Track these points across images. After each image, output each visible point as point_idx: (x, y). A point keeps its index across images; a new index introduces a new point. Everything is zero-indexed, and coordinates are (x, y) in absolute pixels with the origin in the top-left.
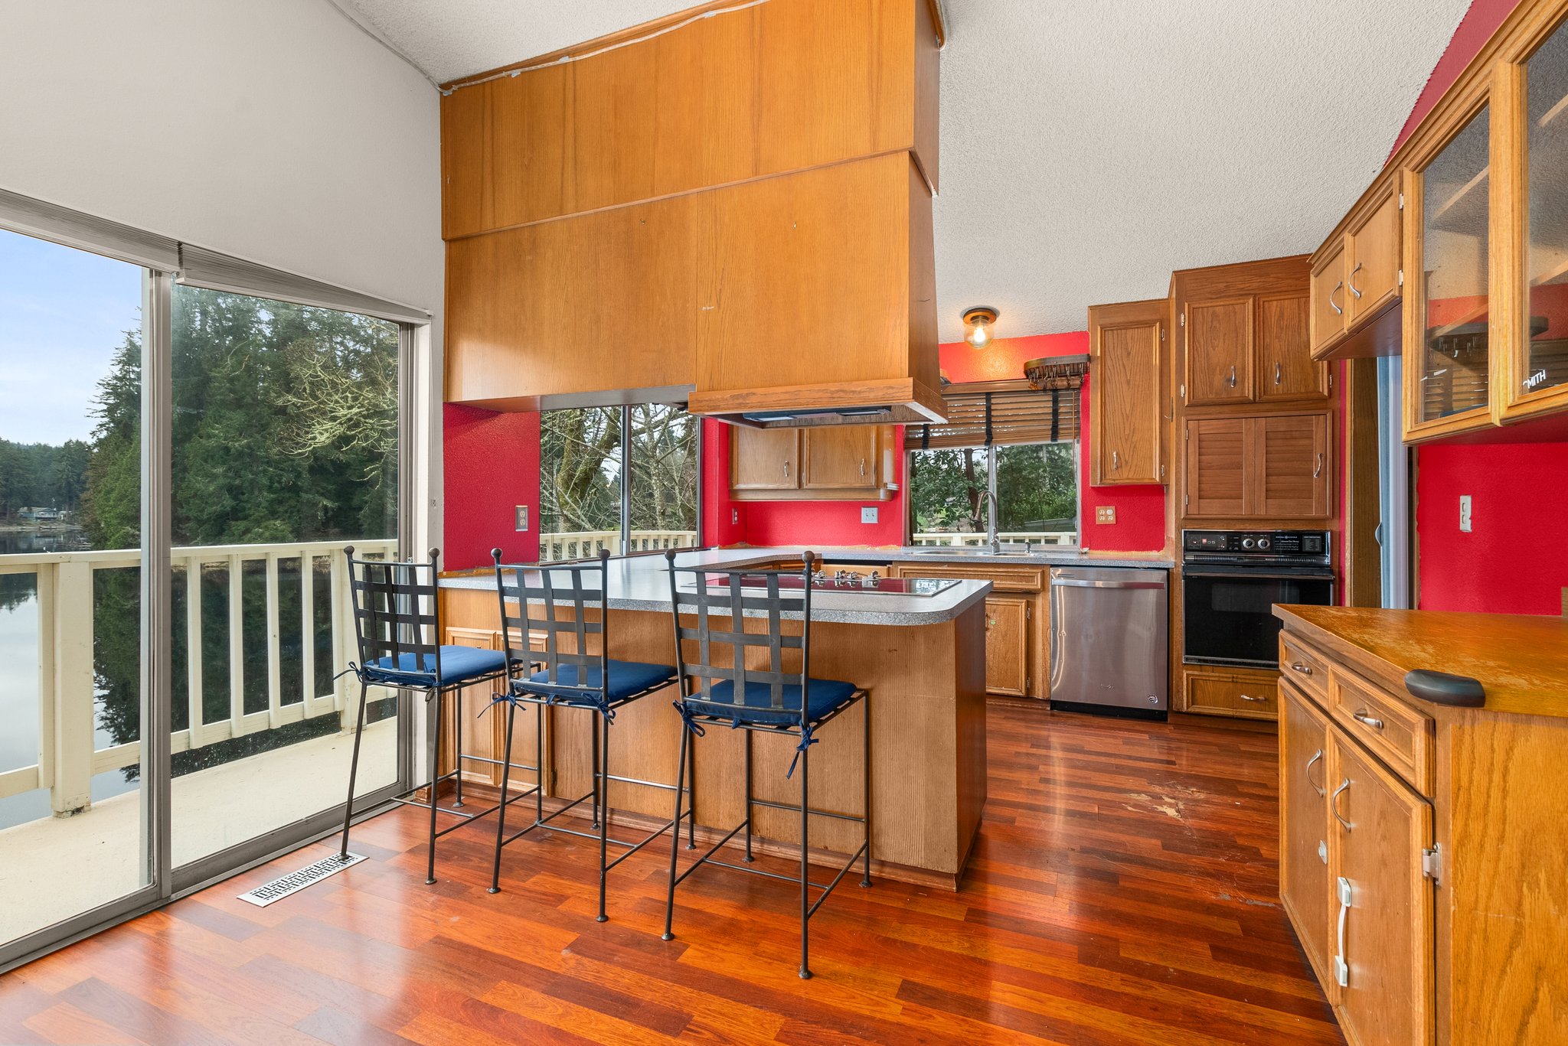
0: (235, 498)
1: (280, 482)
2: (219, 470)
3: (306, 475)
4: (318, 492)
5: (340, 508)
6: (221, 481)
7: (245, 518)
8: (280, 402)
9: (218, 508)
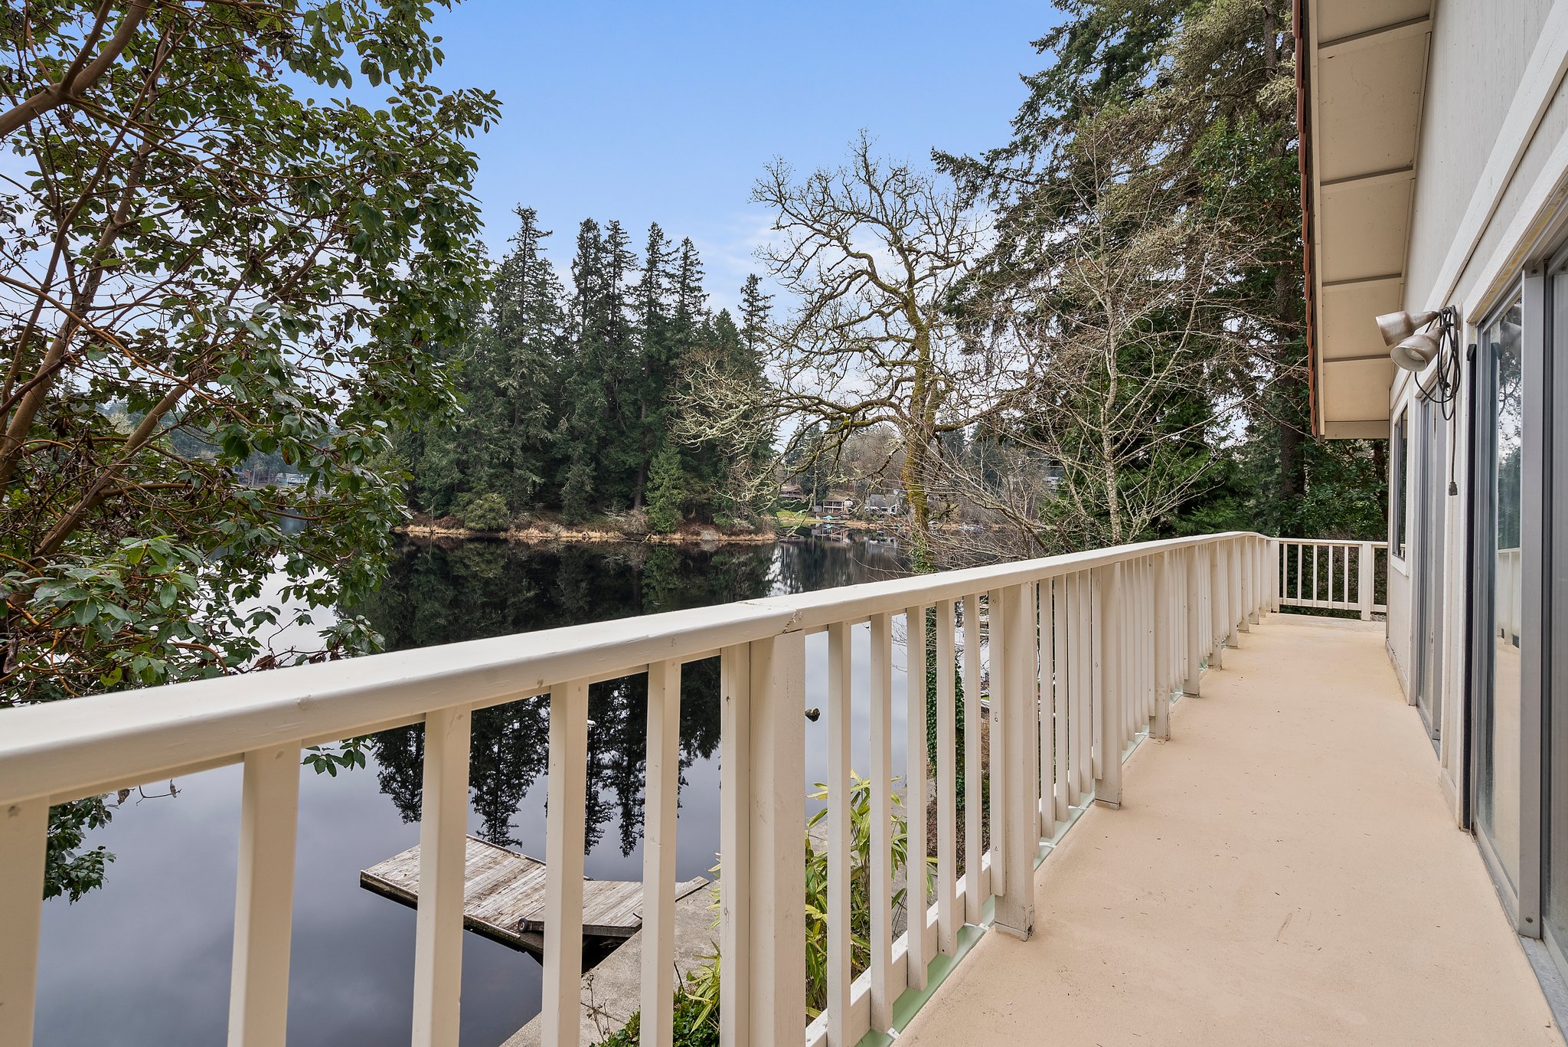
0: (462, 472)
1: (498, 459)
2: (451, 446)
3: (519, 452)
4: (528, 468)
5: (545, 484)
6: (452, 456)
7: (470, 490)
8: (502, 385)
9: (448, 480)
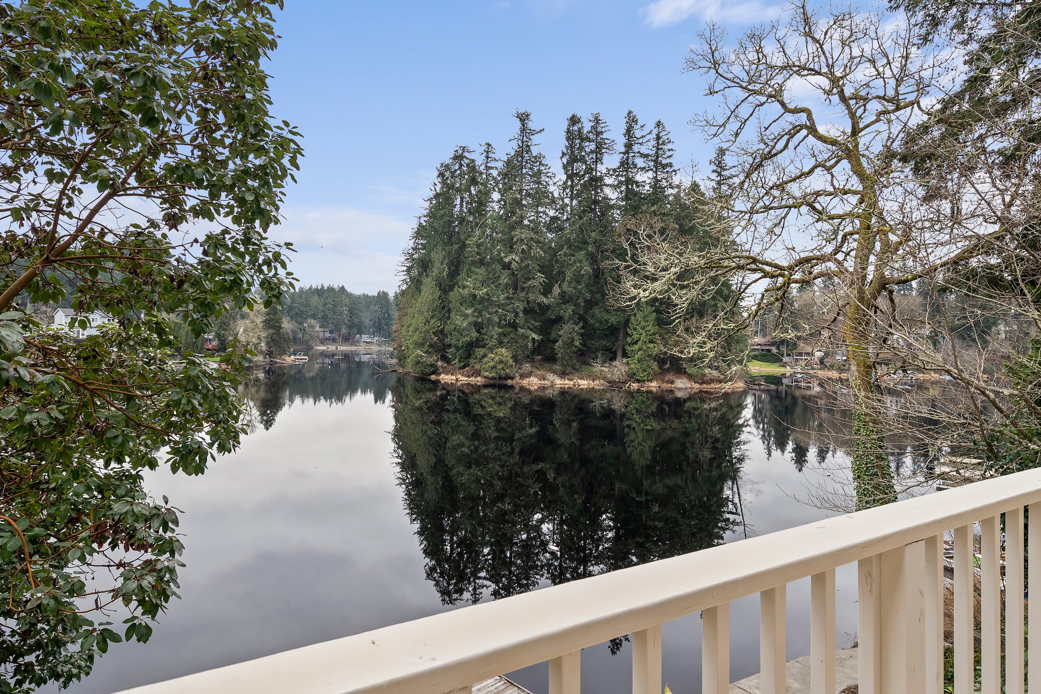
0: (478, 331)
1: (505, 320)
2: (469, 311)
3: (521, 315)
4: (528, 327)
5: (542, 340)
6: (471, 319)
7: (484, 346)
8: (507, 260)
9: (467, 339)
